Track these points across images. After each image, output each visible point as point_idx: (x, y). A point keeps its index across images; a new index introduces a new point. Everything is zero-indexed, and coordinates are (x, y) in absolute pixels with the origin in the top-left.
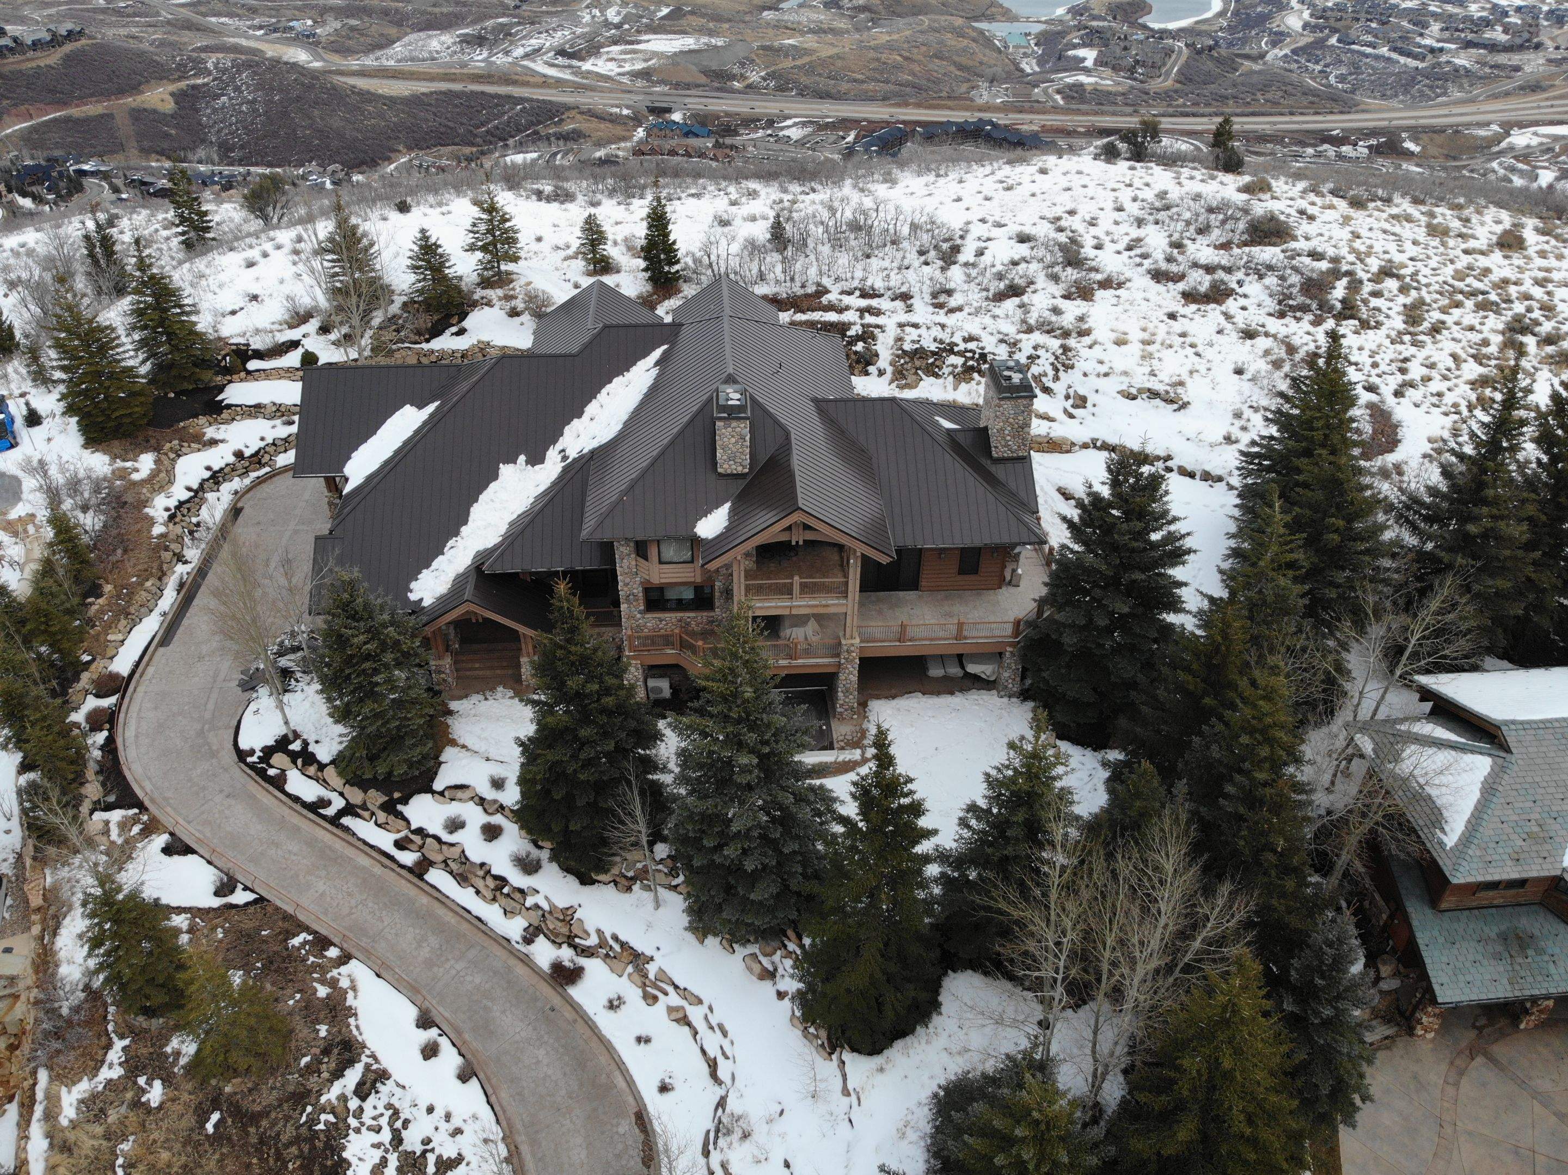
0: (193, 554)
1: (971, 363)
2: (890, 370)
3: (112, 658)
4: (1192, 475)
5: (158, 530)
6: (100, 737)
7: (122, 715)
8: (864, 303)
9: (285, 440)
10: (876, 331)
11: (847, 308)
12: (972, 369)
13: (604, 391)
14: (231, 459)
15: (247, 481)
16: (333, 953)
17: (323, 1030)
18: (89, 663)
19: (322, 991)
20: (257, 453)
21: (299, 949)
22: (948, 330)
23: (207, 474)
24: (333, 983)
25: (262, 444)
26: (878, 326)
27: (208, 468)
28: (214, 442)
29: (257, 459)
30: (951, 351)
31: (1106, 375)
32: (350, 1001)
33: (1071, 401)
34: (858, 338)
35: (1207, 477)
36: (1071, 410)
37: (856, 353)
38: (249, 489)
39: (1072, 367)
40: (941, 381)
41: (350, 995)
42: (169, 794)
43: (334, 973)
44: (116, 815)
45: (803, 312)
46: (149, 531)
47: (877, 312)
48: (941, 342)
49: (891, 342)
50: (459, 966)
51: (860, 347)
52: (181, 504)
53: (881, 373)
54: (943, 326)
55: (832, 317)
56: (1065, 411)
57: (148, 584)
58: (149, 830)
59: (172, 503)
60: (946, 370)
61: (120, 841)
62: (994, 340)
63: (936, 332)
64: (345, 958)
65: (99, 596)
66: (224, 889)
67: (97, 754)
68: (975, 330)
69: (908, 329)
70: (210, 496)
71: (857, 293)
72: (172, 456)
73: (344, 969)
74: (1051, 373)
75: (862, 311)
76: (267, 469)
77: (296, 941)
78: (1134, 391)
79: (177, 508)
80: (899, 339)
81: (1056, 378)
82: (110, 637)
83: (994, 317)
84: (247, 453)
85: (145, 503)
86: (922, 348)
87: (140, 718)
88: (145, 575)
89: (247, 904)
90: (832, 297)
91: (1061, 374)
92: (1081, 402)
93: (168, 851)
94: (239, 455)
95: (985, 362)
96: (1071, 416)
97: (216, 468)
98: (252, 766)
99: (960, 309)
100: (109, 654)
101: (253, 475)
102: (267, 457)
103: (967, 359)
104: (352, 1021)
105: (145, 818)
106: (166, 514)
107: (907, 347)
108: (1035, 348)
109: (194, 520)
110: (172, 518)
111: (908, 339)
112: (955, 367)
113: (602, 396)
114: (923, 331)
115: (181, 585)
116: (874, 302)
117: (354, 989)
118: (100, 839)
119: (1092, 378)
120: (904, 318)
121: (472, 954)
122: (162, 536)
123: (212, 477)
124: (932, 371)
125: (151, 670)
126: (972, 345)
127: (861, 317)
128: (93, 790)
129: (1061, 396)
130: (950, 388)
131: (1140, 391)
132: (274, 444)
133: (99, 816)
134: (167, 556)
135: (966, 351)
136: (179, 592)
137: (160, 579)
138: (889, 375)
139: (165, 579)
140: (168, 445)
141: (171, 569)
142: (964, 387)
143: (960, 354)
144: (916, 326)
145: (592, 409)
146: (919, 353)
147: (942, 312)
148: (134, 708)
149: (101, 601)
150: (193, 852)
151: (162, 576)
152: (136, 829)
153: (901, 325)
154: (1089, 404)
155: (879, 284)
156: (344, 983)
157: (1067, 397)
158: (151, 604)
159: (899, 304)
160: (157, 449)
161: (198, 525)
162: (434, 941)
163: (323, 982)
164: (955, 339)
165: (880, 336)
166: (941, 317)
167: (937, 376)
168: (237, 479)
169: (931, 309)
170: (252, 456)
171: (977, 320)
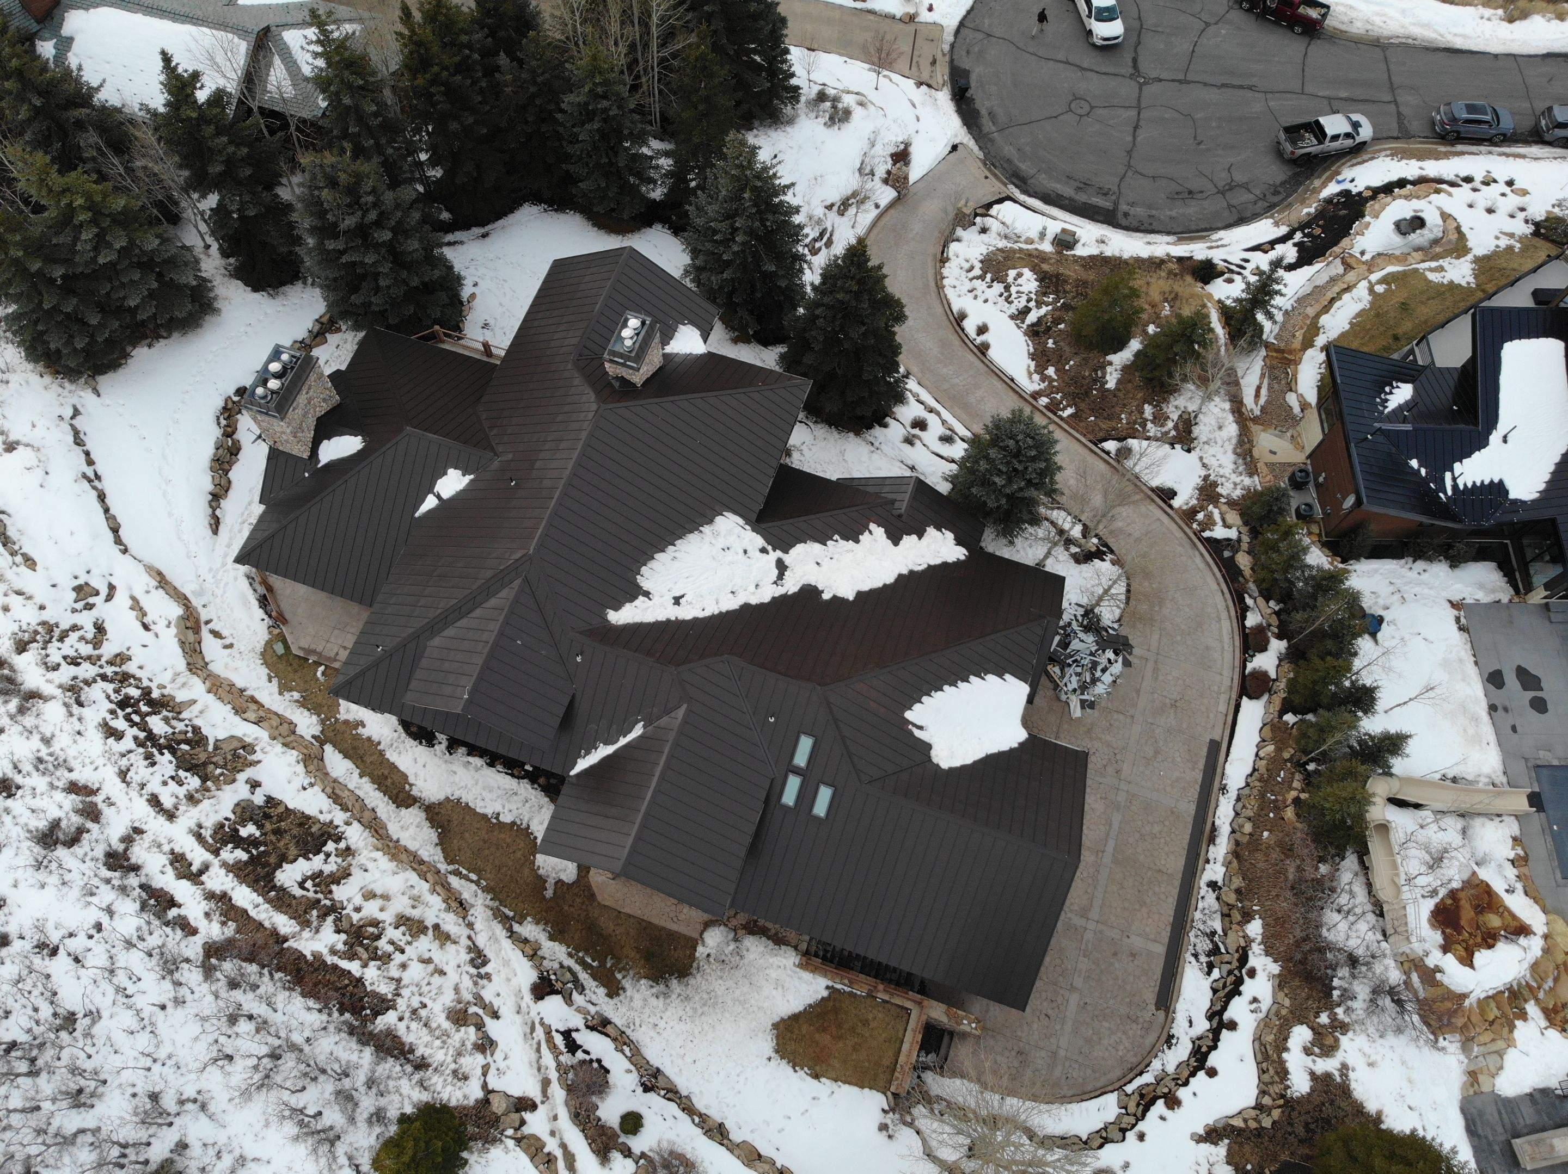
0: (1207, 901)
1: (144, 709)
2: (242, 777)
3: (1264, 725)
4: (87, 454)
5: (1255, 928)
6: (1252, 620)
7: (1237, 643)
8: (182, 890)
9: (1106, 1141)
10: (207, 833)
11: (210, 896)
12: (151, 703)
13: (707, 613)
14: (1182, 1093)
15: (1156, 1065)
16: (1044, 401)
17: (1050, 343)
18: (1282, 712)
19: (1051, 371)
20: (1146, 1109)
21: (1068, 406)
22: (124, 762)
23: (1213, 1060)
24: (1044, 378)
25: (1141, 1126)
26: (199, 837)
27: (1212, 1073)
28: (1212, 1135)
29: (1146, 1101)
30: (151, 736)
31: (19, 593)
32: (1033, 364)
33: (91, 600)
34: (238, 841)
35: (78, 441)
36: (104, 591)
37: (260, 827)
38: (1152, 1053)
39: (43, 623)
40: (198, 722)
41: (1032, 368)
42: (1179, 549)
43: (1043, 386)
44: (1219, 532)
45: (274, 933)
46: (1265, 926)
47: (179, 862)
48: (148, 756)
49: (206, 802)
50: (957, 380)
51: (248, 830)
52: (1236, 991)
53: (254, 785)
54: (123, 775)
55: (244, 896)
56: (109, 598)
57: (1248, 828)
58: (1189, 514)
59: (1250, 988)
60: (180, 726)
61: (1211, 507)
62: (86, 712)
63: (140, 771)
64: (1036, 395)
65: (1297, 801)
66: (1125, 453)
67: (1249, 601)
68: (95, 737)
69: (167, 802)
70: (1202, 1026)
71: (173, 913)
72: (1267, 1100)
73: (1037, 388)
74: (74, 636)
75: (194, 876)
76: (1129, 1089)
77: (1070, 411)
78: (19, 559)
79: (1239, 982)
80: (192, 799)
81: (75, 628)
82: (1271, 748)
83: (47, 741)
84: (1160, 1107)
85: (1281, 982)
86: (178, 767)
87: (1221, 641)
88: (1254, 841)
89: (1105, 440)
90: (213, 930)
91: (65, 625)
92: (83, 592)
93: (1172, 494)
94: (1173, 1103)
95: (128, 698)
96: (112, 588)
97: (1201, 1074)
98: (1112, 552)
99: (73, 788)
100: (1268, 728)
101: (1148, 1078)
102: (1132, 1109)
103: (143, 716)
104: (1032, 350)
105: (1195, 526)
106: (1253, 962)
107: (194, 782)
108: (56, 667)
109: (1216, 974)
110: (1243, 959)
111: (181, 792)
112: (166, 720)
113: (711, 609)
114: (154, 786)
115: (1212, 840)
116: (169, 882)
117: (1030, 374)
118: (1225, 508)
119: (39, 600)
120: (156, 825)
121: (946, 386)
122: (1247, 917)
123: (1205, 1056)
124: (198, 739)
125: (1222, 708)
126: (120, 724)
127: (205, 868)
128: (1244, 561)
129: (94, 612)
130: (196, 709)
131: (13, 554)
132: (1123, 1131)
133: (1232, 534)
134: (1237, 882)
135: (133, 724)
136: (1214, 829)
137: (1237, 843)
138: (249, 773)
139: (1232, 846)
140: (1276, 1113)
141: (1227, 864)
142: (181, 696)
143: (144, 727)
144: (154, 801)
145: (731, 604)
146: (187, 764)
147: (98, 799)
148: (1228, 656)
149: (1294, 794)
150: (1152, 490)
151: (1237, 853)
152: (1200, 516)
153: (171, 816)
154: (80, 581)
155: (128, 907)
156: (1036, 377)
157: (89, 607)
158: (1240, 805)
159: (138, 853)
160: (1289, 1104)
161: (1210, 967)
162: (972, 399)
163: (1051, 380)
164: (132, 745)
165: (209, 823)
166: (112, 786)
167: (196, 730)
168: (1171, 1069)
169: (107, 812)
170: (1152, 1102)
171: (71, 752)
